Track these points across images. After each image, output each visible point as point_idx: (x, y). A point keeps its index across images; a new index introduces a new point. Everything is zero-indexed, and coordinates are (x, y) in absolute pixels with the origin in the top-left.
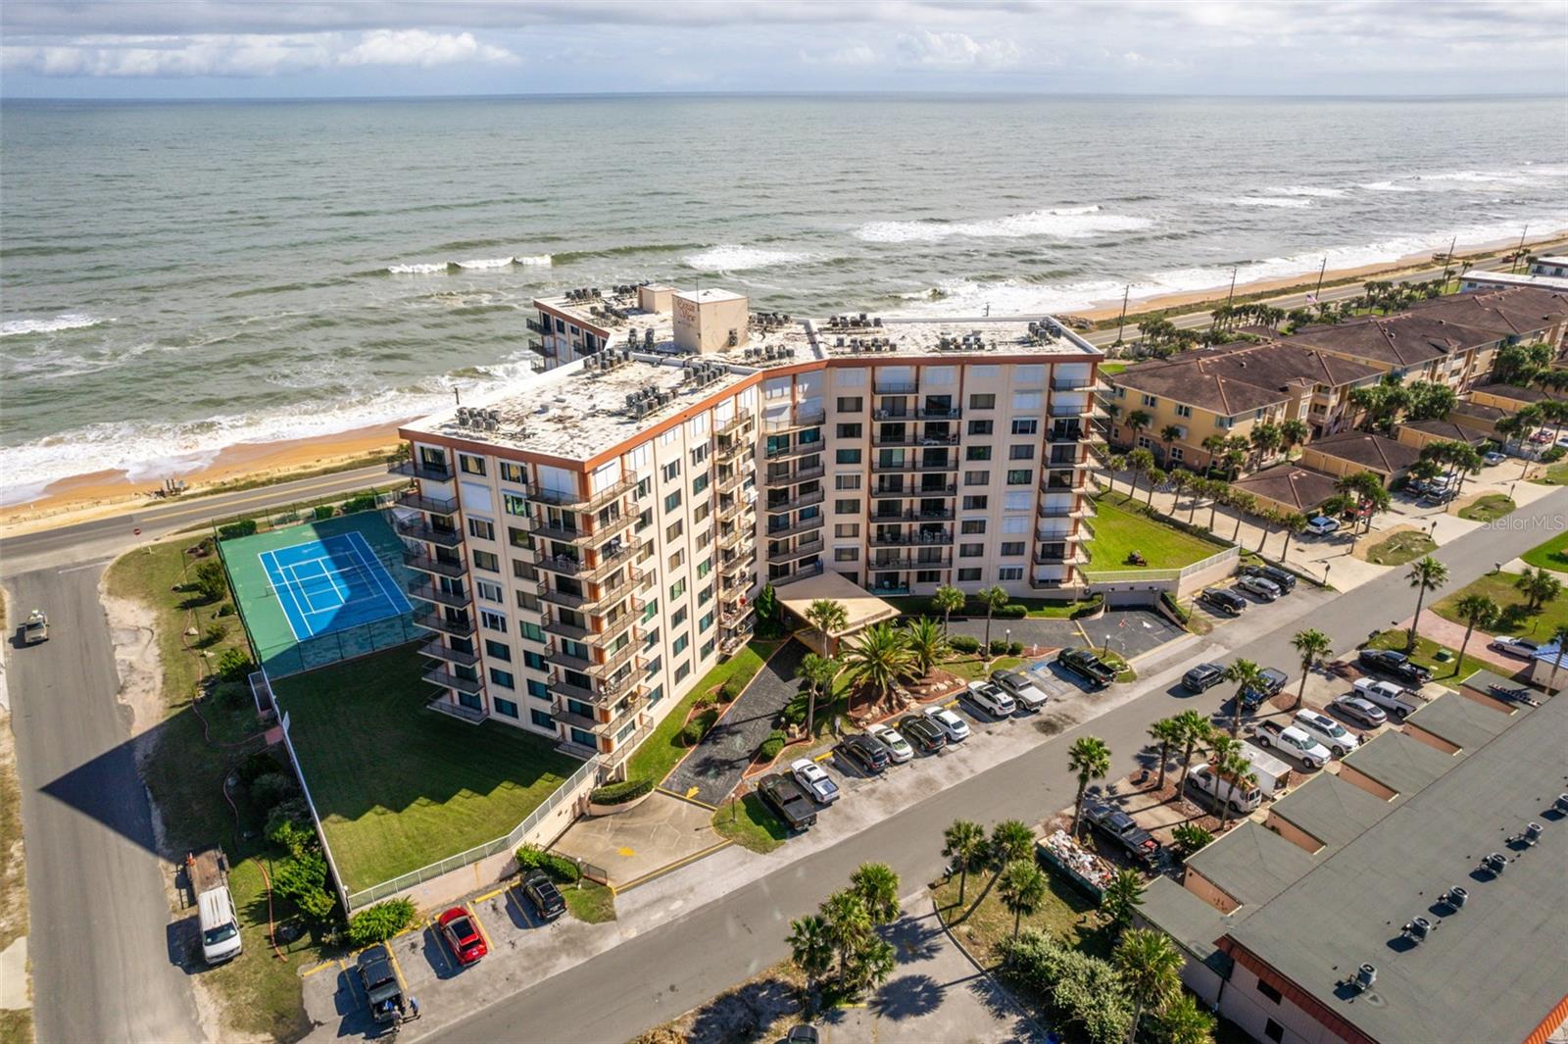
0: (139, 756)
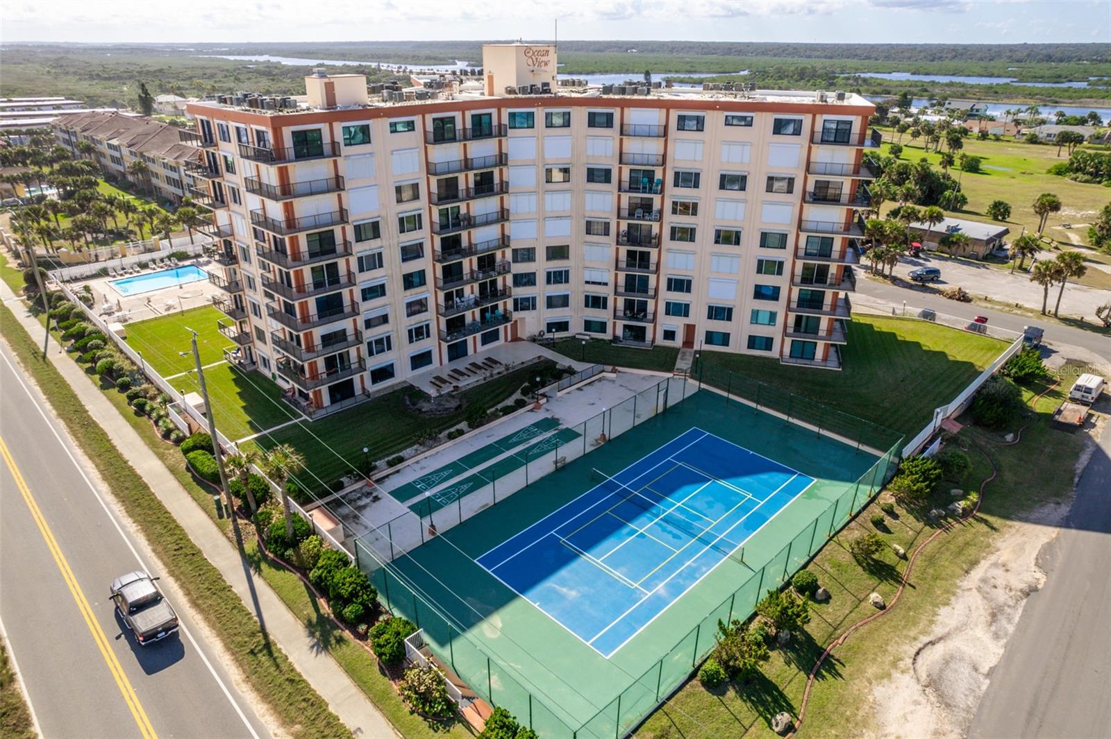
0: (1064, 510)
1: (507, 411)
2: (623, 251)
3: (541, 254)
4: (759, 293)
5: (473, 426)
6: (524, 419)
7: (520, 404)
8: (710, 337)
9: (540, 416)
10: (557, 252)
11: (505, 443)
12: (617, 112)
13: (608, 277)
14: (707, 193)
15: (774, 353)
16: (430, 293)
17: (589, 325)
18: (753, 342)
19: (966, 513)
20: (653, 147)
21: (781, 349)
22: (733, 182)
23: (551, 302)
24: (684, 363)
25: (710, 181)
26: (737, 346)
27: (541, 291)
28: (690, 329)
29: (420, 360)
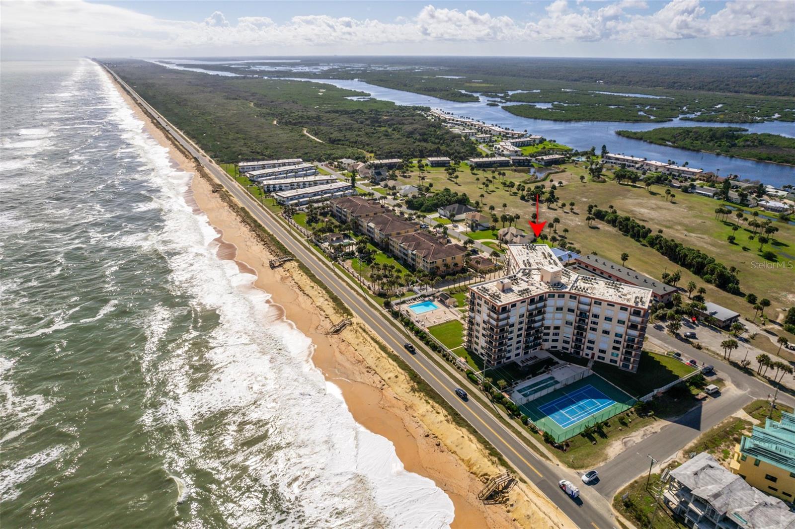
1: (541, 373)
2: (576, 331)
3: (552, 328)
4: (614, 348)
5: (534, 376)
6: (545, 376)
7: (544, 372)
8: (599, 357)
9: (549, 376)
10: (557, 328)
11: (541, 382)
12: (578, 297)
13: (571, 336)
14: (601, 320)
15: (617, 365)
16: (522, 339)
17: (563, 348)
18: (611, 361)
19: (650, 416)
20: (587, 308)
21: (619, 364)
22: (608, 319)
23: (553, 341)
24: (590, 364)
25: (602, 318)
26: (607, 361)
27: (551, 337)
28: (593, 354)
29: (517, 355)
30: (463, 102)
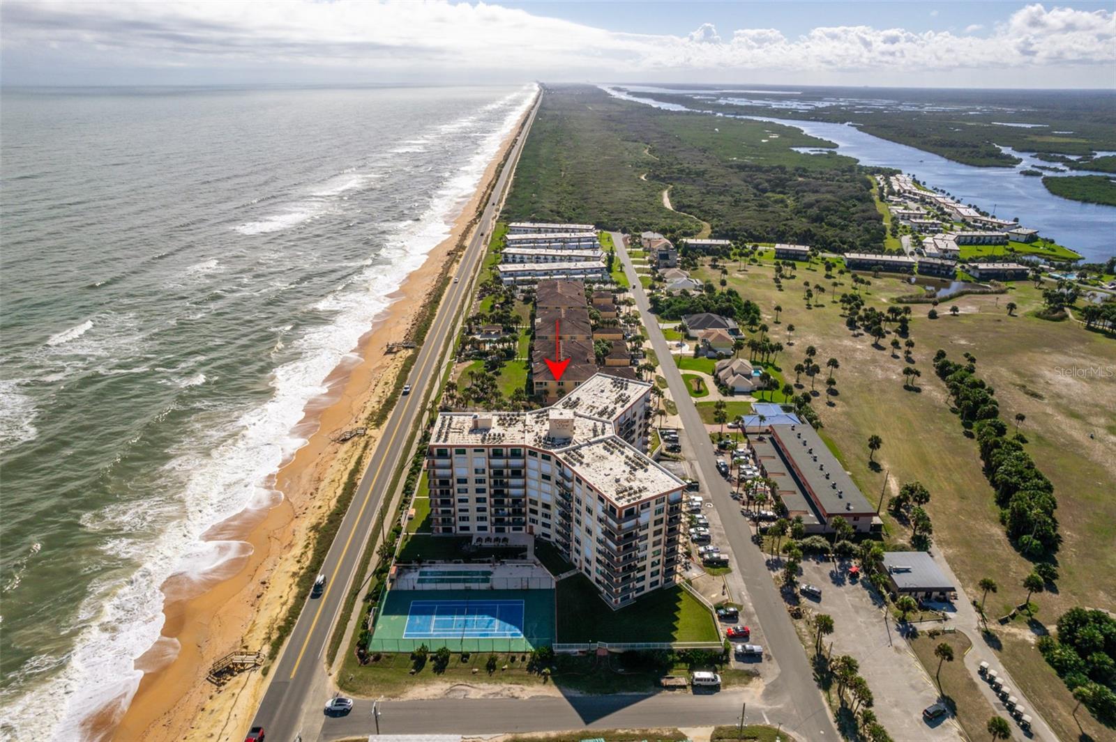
3: (540, 505)
4: (598, 561)
6: (482, 568)
7: (488, 562)
8: (586, 569)
11: (467, 573)
14: (583, 510)
16: (488, 507)
17: (557, 540)
19: (544, 674)
20: (568, 484)
23: (544, 525)
27: (540, 519)
28: (581, 563)
30: (980, 166)
